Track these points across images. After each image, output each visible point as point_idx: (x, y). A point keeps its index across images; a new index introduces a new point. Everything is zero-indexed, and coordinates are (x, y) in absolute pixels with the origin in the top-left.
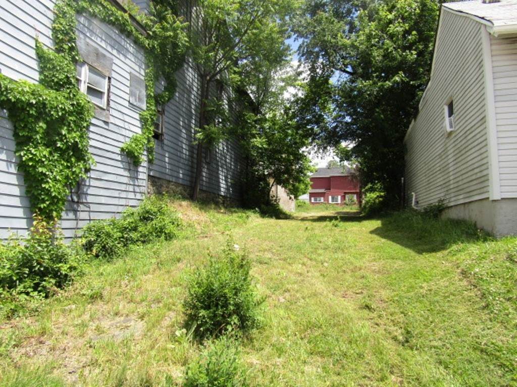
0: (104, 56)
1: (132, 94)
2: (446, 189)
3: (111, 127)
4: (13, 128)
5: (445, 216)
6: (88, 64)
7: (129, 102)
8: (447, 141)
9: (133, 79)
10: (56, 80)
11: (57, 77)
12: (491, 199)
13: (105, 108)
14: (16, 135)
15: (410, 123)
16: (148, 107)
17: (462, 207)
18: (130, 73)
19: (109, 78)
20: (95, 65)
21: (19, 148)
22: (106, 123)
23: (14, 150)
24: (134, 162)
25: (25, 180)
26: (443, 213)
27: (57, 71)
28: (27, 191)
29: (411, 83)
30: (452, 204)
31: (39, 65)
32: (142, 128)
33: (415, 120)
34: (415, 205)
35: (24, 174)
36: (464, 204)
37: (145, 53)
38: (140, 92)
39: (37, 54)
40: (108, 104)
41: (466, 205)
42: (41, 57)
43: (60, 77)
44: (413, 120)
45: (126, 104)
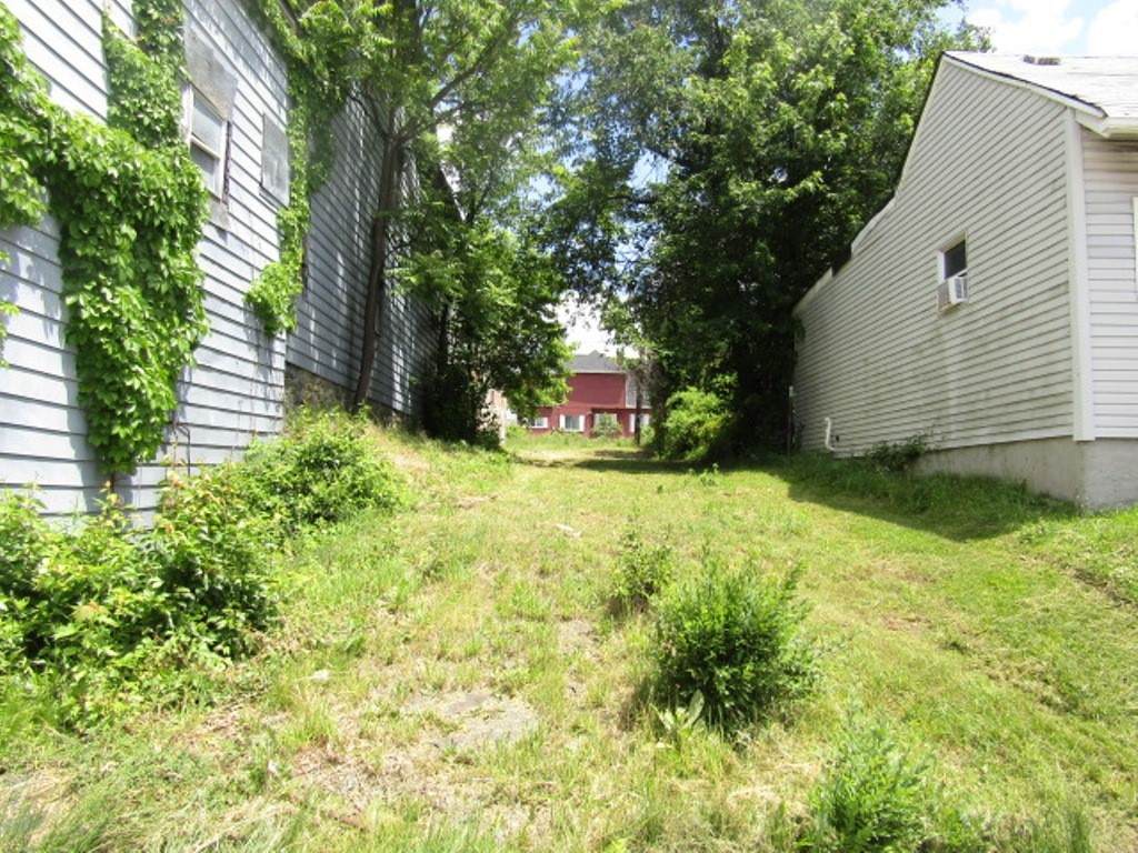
0: (221, 69)
1: (265, 166)
2: (934, 415)
3: (232, 244)
4: (59, 237)
5: (927, 467)
6: (195, 88)
7: (261, 184)
8: (943, 322)
9: (268, 129)
10: (147, 121)
11: (148, 114)
12: (1076, 439)
13: (220, 196)
14: (65, 252)
15: (819, 275)
16: (292, 199)
17: (987, 450)
18: (263, 116)
19: (229, 125)
20: (206, 89)
21: (70, 286)
22: (222, 232)
23: (60, 291)
24: (266, 328)
25: (78, 368)
26: (921, 460)
27: (148, 97)
28: (80, 394)
29: (829, 195)
30: (950, 445)
31: (108, 81)
32: (281, 250)
33: (835, 272)
34: (831, 442)
35: (76, 351)
36: (992, 446)
37: (290, 70)
38: (280, 162)
39: (106, 51)
40: (226, 187)
41: (997, 450)
42: (112, 60)
43: (156, 116)
44: (830, 272)
45: (255, 189)
